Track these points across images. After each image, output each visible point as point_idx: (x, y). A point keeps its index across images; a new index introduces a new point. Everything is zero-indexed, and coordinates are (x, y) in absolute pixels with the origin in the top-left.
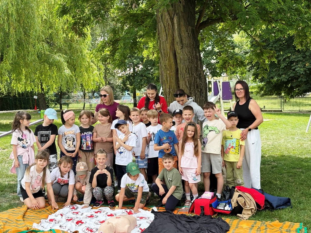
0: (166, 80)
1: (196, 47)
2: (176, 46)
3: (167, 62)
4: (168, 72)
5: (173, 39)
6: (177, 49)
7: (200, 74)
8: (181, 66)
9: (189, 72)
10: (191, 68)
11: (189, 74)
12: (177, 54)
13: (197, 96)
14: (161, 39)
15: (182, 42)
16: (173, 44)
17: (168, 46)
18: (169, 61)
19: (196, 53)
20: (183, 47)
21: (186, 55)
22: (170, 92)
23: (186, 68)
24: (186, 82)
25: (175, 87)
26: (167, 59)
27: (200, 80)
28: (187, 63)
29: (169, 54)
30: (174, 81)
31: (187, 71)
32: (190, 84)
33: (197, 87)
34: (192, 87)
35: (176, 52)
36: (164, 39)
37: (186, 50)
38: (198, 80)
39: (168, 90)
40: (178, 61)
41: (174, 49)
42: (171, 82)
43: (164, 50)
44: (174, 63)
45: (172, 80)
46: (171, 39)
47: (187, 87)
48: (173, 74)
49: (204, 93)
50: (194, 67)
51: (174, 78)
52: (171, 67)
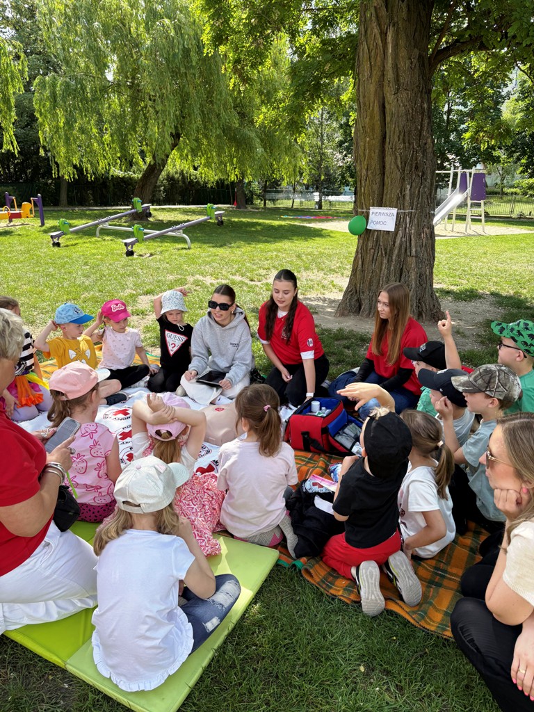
0: (362, 154)
1: (424, 90)
2: (387, 89)
3: (367, 120)
4: (368, 139)
5: (383, 75)
6: (388, 94)
7: (425, 144)
8: (391, 128)
9: (404, 140)
10: (410, 132)
11: (405, 143)
12: (386, 105)
13: (414, 184)
14: (360, 76)
15: (398, 80)
16: (381, 84)
17: (372, 88)
18: (372, 117)
19: (422, 102)
20: (398, 90)
21: (404, 105)
22: (367, 176)
23: (400, 132)
24: (396, 159)
25: (377, 167)
26: (368, 114)
27: (423, 154)
28: (402, 122)
29: (371, 105)
30: (376, 156)
31: (401, 137)
32: (404, 163)
33: (417, 168)
34: (407, 168)
35: (386, 100)
36: (366, 74)
37: (404, 95)
38: (420, 155)
39: (364, 172)
40: (388, 119)
41: (382, 96)
42: (370, 158)
43: (364, 97)
44: (379, 122)
45: (373, 155)
46: (379, 74)
47: (398, 167)
48: (376, 142)
49: (429, 181)
50: (416, 128)
51: (377, 151)
52: (373, 130)
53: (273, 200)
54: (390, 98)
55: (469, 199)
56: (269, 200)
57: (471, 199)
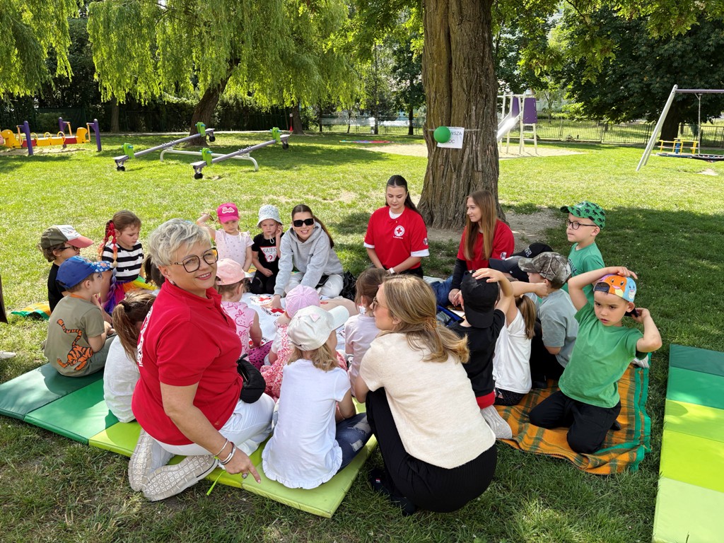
0: (431, 79)
1: (485, 22)
2: (451, 20)
3: (434, 48)
4: (435, 65)
5: (448, 8)
6: (453, 25)
7: (487, 69)
8: (458, 56)
9: (468, 66)
10: (473, 58)
11: (469, 68)
12: (451, 34)
13: (479, 106)
14: (427, 8)
15: (461, 13)
16: (446, 16)
17: (438, 19)
18: (439, 46)
19: (483, 32)
20: (462, 21)
21: (467, 34)
22: (436, 98)
23: (465, 58)
24: (462, 82)
25: (445, 90)
26: (435, 42)
27: (486, 78)
28: (466, 49)
29: (438, 34)
30: (443, 80)
31: (466, 63)
32: (470, 86)
33: (481, 91)
34: (473, 91)
35: (451, 29)
36: (432, 7)
37: (467, 26)
38: (483, 79)
39: (433, 95)
40: (453, 46)
41: (446, 26)
42: (438, 81)
43: (431, 27)
44: (445, 50)
45: (440, 79)
46: (444, 6)
47: (464, 90)
48: (444, 68)
49: (492, 102)
50: (479, 56)
51: (444, 76)
52: (440, 56)
53: (329, 126)
54: (454, 27)
55: (521, 122)
56: (325, 125)
57: (524, 123)
